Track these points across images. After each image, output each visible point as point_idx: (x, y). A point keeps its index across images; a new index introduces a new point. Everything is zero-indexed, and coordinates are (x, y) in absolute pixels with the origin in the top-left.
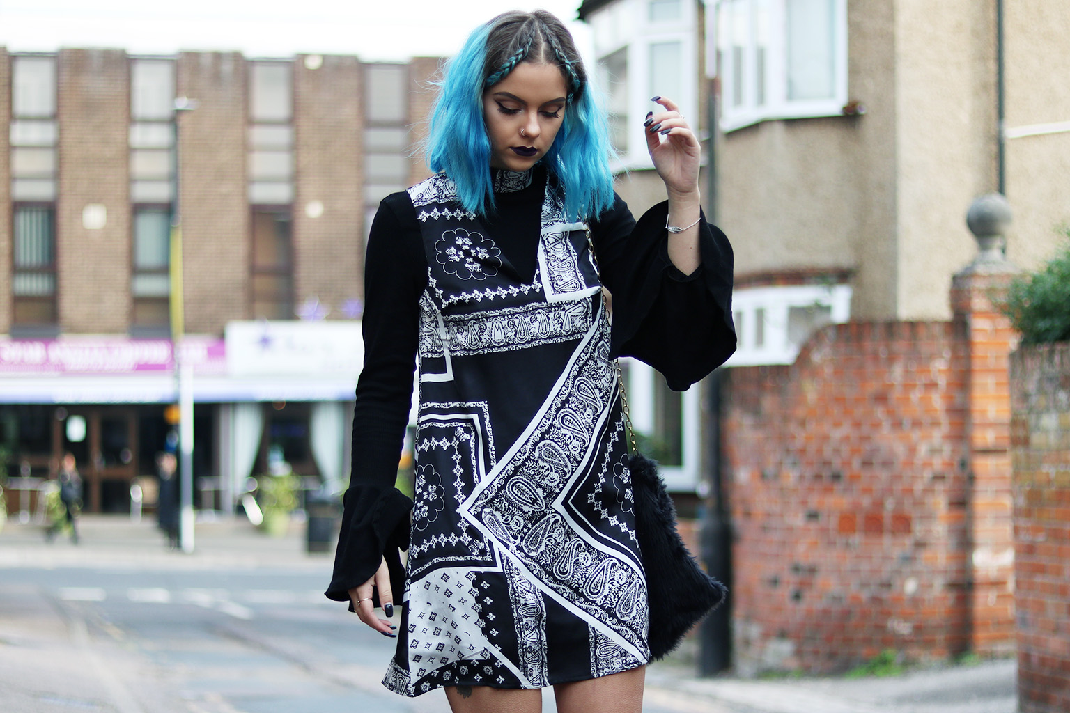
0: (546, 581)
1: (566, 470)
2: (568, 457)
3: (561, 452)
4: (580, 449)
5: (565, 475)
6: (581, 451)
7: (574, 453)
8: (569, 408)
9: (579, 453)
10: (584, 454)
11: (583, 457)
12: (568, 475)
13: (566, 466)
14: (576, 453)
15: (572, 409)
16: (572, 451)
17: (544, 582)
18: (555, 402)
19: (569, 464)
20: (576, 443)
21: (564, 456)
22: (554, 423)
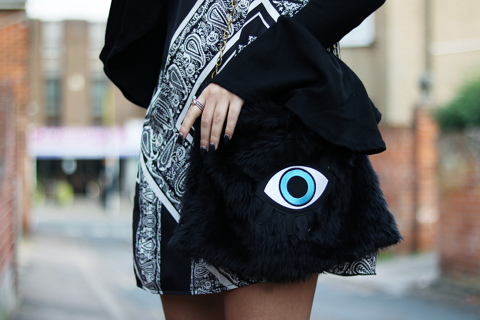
0: (168, 195)
1: (183, 92)
2: (185, 79)
3: (180, 75)
4: (194, 72)
5: (183, 97)
6: (195, 74)
7: (189, 75)
8: (196, 33)
9: (194, 76)
10: (198, 77)
11: (197, 79)
12: (186, 97)
13: (184, 89)
14: (191, 76)
15: (198, 34)
16: (187, 74)
17: (166, 196)
18: (186, 28)
19: (186, 87)
20: (192, 66)
21: (182, 79)
22: (180, 48)
